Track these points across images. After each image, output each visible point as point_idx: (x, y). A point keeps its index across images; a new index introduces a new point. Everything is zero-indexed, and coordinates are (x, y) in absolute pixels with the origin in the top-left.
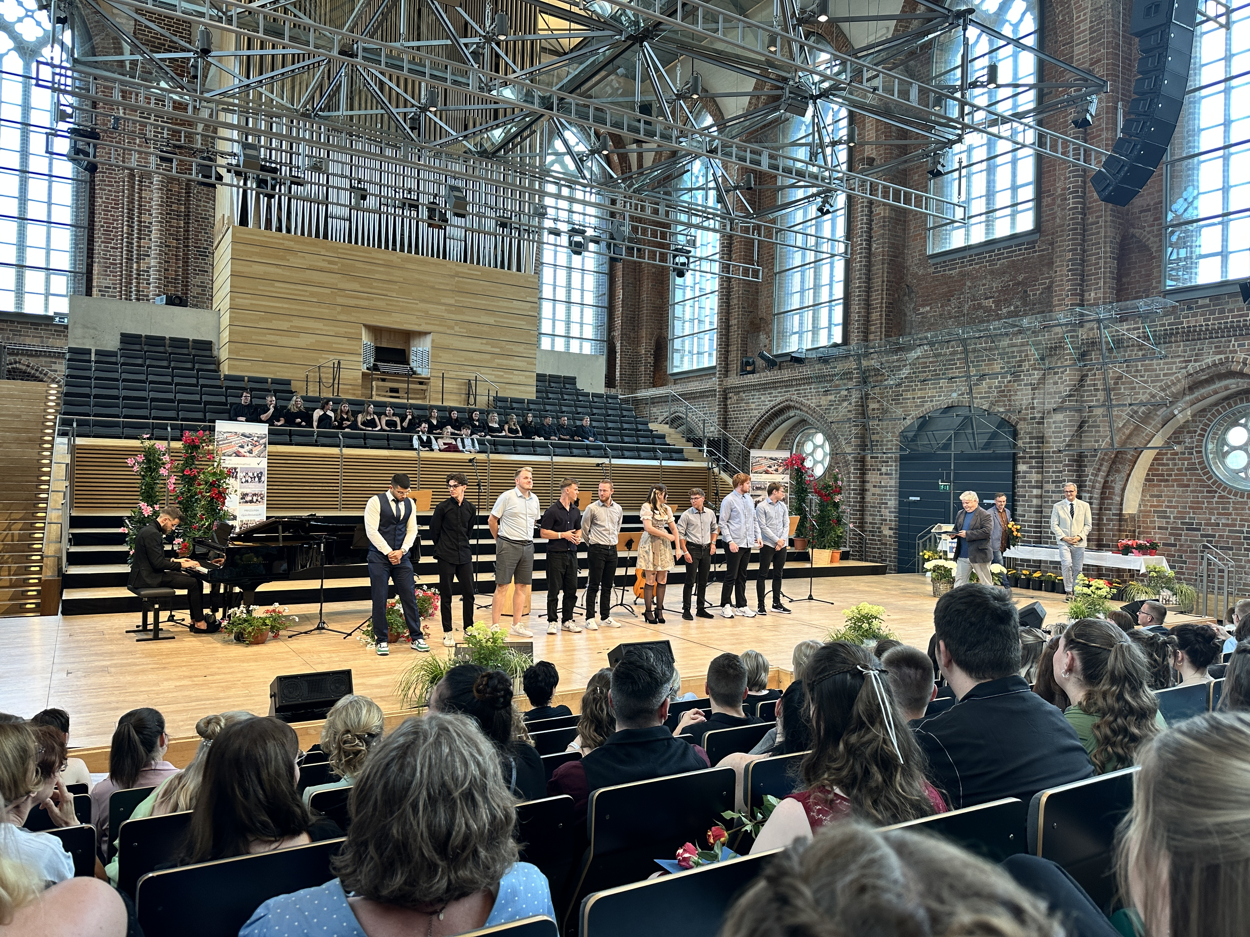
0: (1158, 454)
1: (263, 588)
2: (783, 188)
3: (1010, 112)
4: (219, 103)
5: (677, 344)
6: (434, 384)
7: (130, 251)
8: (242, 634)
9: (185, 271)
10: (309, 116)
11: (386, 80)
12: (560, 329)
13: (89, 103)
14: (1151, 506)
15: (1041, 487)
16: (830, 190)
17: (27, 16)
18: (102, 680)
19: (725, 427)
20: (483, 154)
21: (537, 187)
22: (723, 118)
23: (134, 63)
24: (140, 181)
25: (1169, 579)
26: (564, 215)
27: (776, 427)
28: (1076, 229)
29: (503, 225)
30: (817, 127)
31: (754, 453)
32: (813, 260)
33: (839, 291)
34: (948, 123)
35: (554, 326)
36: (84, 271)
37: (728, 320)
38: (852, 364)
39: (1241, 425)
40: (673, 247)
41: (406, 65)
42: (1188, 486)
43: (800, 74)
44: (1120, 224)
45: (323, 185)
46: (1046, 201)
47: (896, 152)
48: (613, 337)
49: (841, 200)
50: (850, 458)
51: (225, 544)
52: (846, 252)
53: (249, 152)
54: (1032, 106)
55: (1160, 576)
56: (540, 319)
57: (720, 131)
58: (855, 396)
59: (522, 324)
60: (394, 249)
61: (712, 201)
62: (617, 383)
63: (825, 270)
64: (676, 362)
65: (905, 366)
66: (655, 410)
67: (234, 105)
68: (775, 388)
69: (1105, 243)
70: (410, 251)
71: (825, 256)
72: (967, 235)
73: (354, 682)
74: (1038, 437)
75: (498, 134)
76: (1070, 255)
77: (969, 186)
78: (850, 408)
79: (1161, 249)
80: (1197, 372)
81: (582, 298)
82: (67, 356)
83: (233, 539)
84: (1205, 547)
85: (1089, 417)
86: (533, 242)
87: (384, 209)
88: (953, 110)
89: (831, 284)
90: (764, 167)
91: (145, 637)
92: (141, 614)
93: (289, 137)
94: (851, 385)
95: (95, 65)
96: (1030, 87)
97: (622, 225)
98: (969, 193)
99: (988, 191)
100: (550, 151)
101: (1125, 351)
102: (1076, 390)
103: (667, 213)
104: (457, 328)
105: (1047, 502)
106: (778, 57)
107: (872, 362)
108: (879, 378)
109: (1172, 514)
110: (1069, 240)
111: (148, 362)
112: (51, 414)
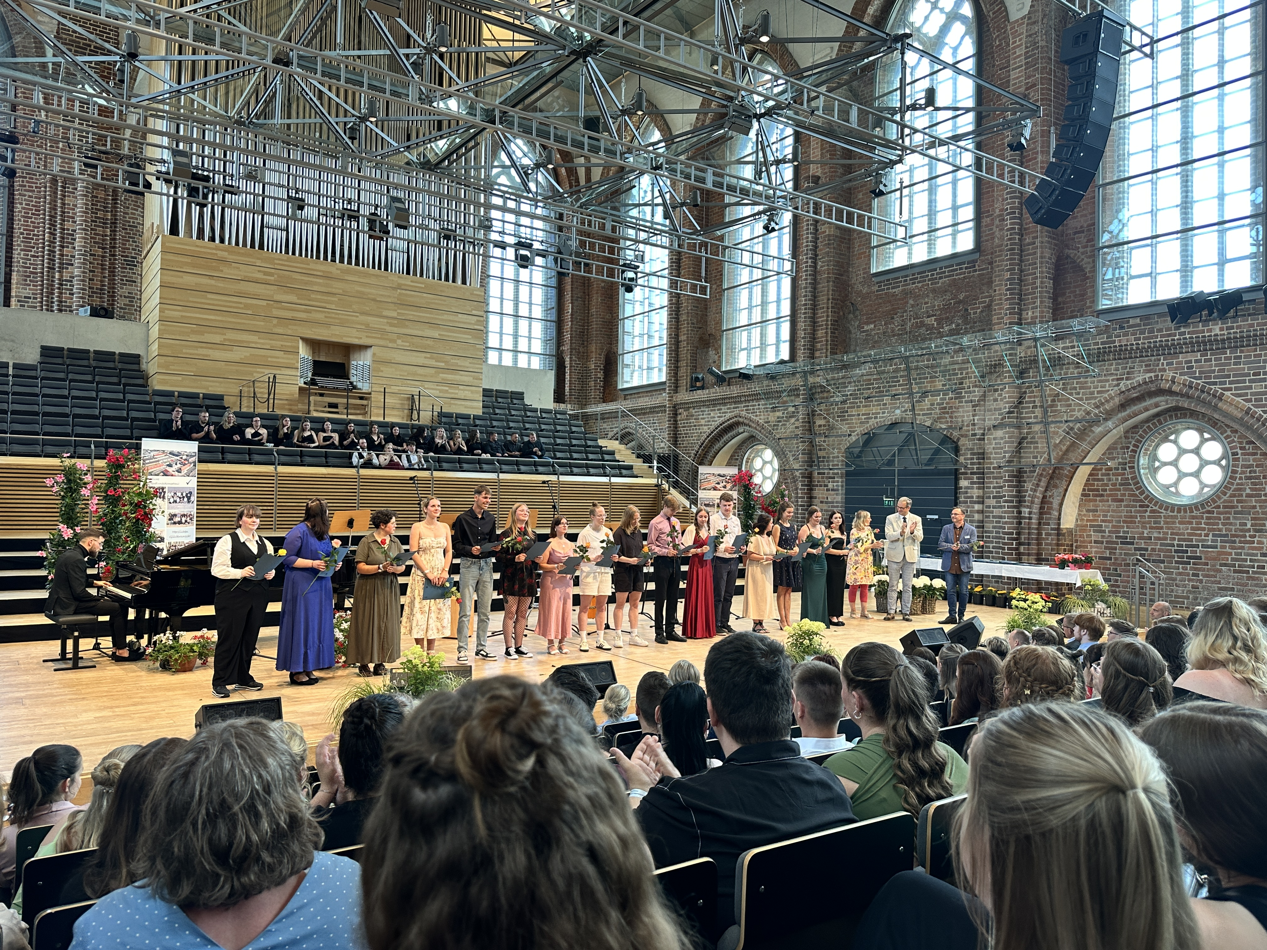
0: (1093, 469)
1: (190, 613)
2: (729, 205)
3: (950, 134)
4: (146, 109)
5: (627, 359)
6: (377, 398)
7: (52, 260)
8: (168, 661)
9: (112, 281)
10: (243, 124)
11: (325, 90)
12: (508, 343)
13: (8, 105)
14: (1087, 521)
15: (983, 503)
16: (775, 209)
18: (16, 712)
19: (675, 443)
20: (427, 166)
21: (482, 200)
22: (671, 133)
23: (57, 65)
24: (63, 187)
25: (1104, 592)
26: (510, 228)
27: (726, 443)
28: (1013, 249)
29: (447, 237)
30: (762, 146)
31: (702, 470)
32: (760, 277)
33: (786, 309)
34: (888, 144)
35: (501, 340)
36: (2, 280)
37: (677, 335)
38: (798, 381)
39: (1171, 441)
40: (621, 263)
41: (344, 75)
42: (1122, 501)
43: (743, 93)
44: (1056, 245)
45: (258, 195)
46: (985, 221)
47: (840, 171)
48: (562, 352)
49: (787, 218)
50: (797, 474)
51: (150, 567)
52: (791, 270)
53: (180, 159)
54: (970, 128)
55: (1095, 589)
56: (487, 332)
57: (667, 147)
58: (802, 413)
59: (467, 337)
60: (333, 260)
61: (659, 217)
62: (567, 398)
63: (772, 287)
64: (627, 377)
65: (850, 383)
66: (605, 426)
67: (163, 111)
68: (725, 404)
69: (1041, 263)
70: (350, 263)
71: (771, 273)
72: (910, 253)
73: (284, 710)
74: (979, 454)
75: (442, 145)
76: (1008, 275)
77: (911, 205)
78: (798, 424)
79: (1094, 270)
80: (1129, 390)
81: (530, 312)
83: (159, 562)
84: (1138, 560)
85: (1028, 433)
86: (479, 255)
87: (323, 219)
88: (892, 132)
89: (778, 301)
90: (709, 185)
91: (64, 666)
92: (59, 642)
93: (222, 146)
94: (798, 401)
95: (15, 67)
96: (968, 110)
97: (569, 239)
98: (911, 212)
99: (930, 210)
100: (496, 164)
101: (1061, 369)
102: (1016, 407)
103: (614, 229)
104: (399, 342)
105: (988, 517)
106: (720, 76)
107: (819, 379)
108: (825, 395)
109: (1107, 528)
110: (1008, 260)
111: (71, 376)
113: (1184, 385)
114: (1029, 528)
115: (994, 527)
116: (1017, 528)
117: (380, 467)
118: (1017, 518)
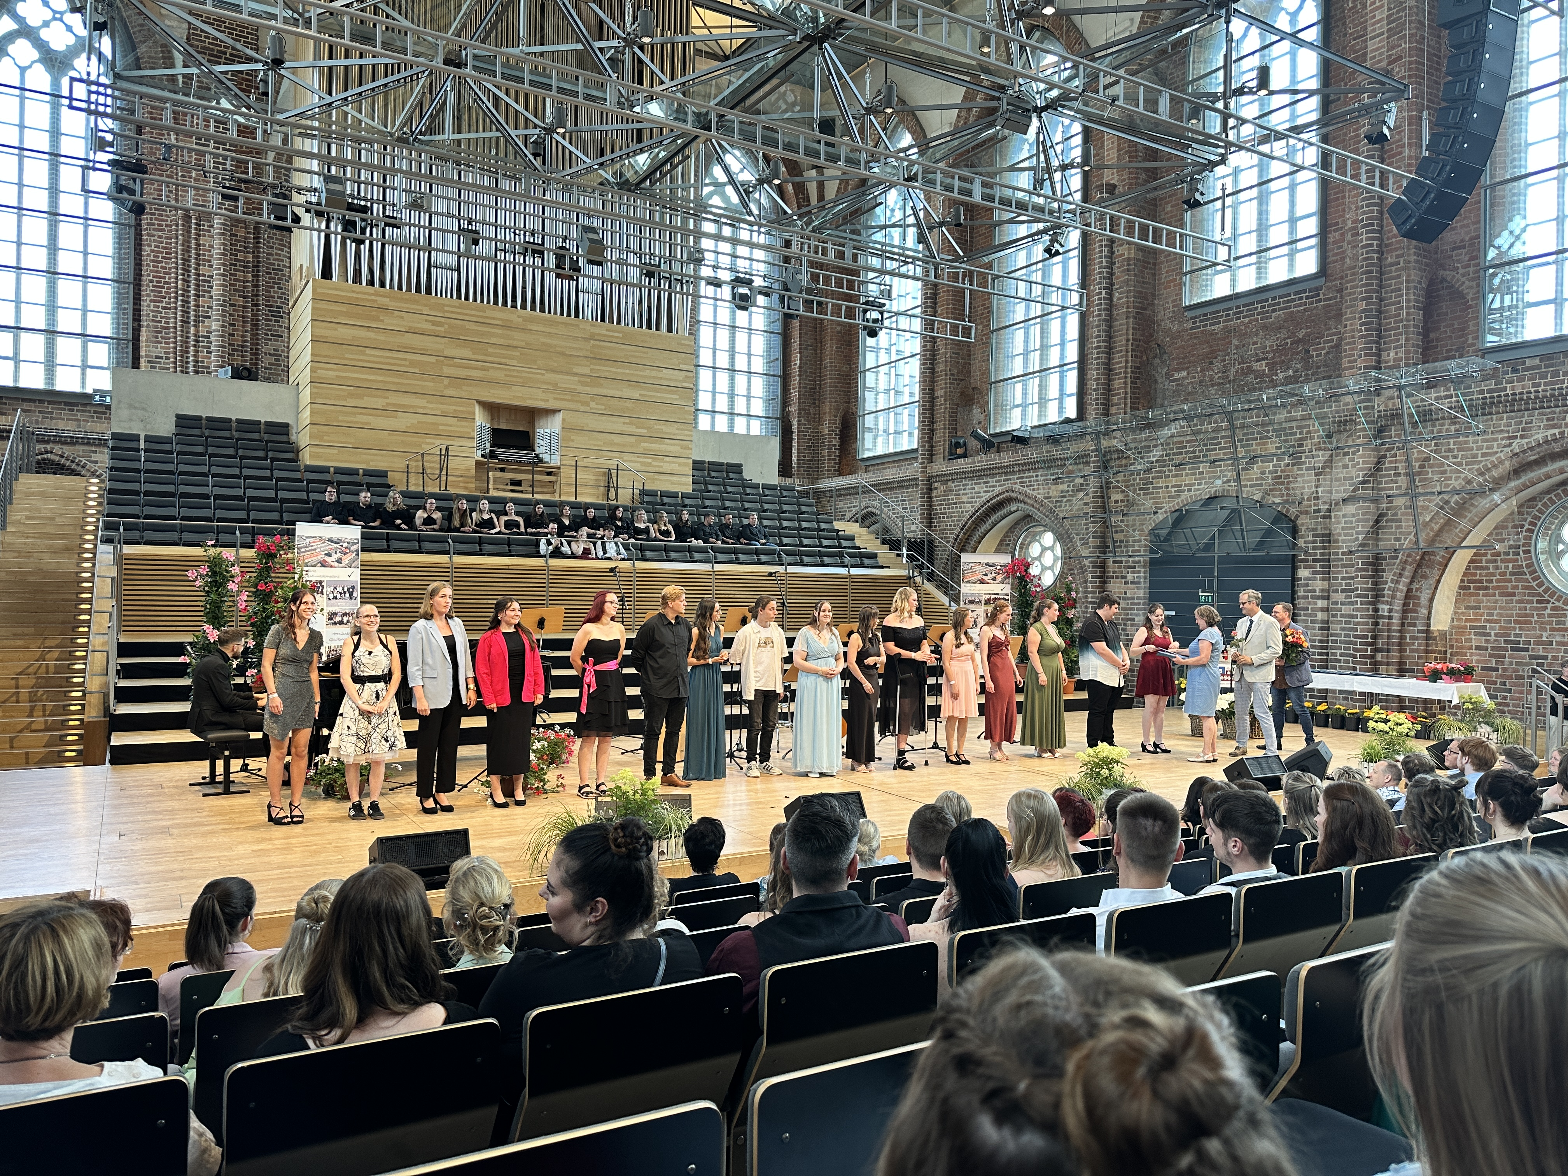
0: (1475, 555)
2: (1000, 223)
3: (1288, 125)
4: (294, 126)
5: (869, 421)
6: (567, 475)
7: (186, 312)
8: (333, 786)
9: (255, 336)
10: (406, 141)
11: (501, 95)
12: (722, 404)
13: (133, 127)
14: (1467, 620)
15: (1328, 598)
16: (1059, 226)
17: (54, 19)
18: (163, 844)
19: (930, 525)
20: (626, 186)
21: (692, 227)
22: (925, 136)
23: (188, 77)
24: (198, 224)
25: (1488, 713)
26: (725, 261)
27: (994, 525)
28: (1371, 272)
29: (650, 275)
30: (1043, 147)
31: (966, 558)
32: (1039, 313)
33: (1072, 353)
34: (1207, 140)
35: (714, 400)
36: (130, 337)
37: (932, 390)
38: (1089, 445)
40: (862, 300)
41: (527, 77)
42: (1513, 594)
43: (1021, 81)
44: (1427, 265)
45: (425, 227)
46: (1333, 237)
47: (1143, 176)
48: (789, 413)
49: (1073, 238)
50: (1087, 562)
52: (1080, 304)
53: (332, 186)
54: (1314, 116)
55: (1477, 708)
56: (697, 391)
57: (921, 153)
58: (1093, 484)
59: (673, 398)
60: (514, 306)
61: (911, 241)
62: (794, 471)
63: (1055, 326)
64: (868, 444)
65: (1156, 446)
66: (841, 504)
67: (314, 128)
68: (993, 475)
69: (1408, 289)
70: (533, 309)
71: (1054, 308)
72: (1234, 280)
73: (472, 844)
74: (1323, 535)
75: (642, 160)
76: (1363, 305)
77: (1235, 219)
78: (1087, 500)
79: (1479, 296)
80: (1524, 452)
81: (749, 364)
82: (111, 443)
84: (1534, 671)
85: (1388, 509)
86: (688, 295)
87: (500, 255)
88: (1214, 124)
89: (1062, 344)
90: (977, 198)
91: (213, 791)
92: (207, 763)
93: (382, 168)
94: (1088, 470)
95: (140, 81)
96: (1311, 93)
97: (799, 272)
98: (1235, 227)
99: (1260, 224)
100: (707, 181)
101: (1434, 426)
102: (1371, 475)
103: (855, 256)
104: (593, 404)
105: (1335, 616)
106: (992, 60)
107: (1115, 442)
108: (1124, 462)
109: (1493, 630)
110: (1363, 286)
111: (210, 450)
112: (91, 516)
114: (1389, 631)
115: (1342, 629)
116: (1373, 631)
117: (573, 556)
118: (1373, 617)
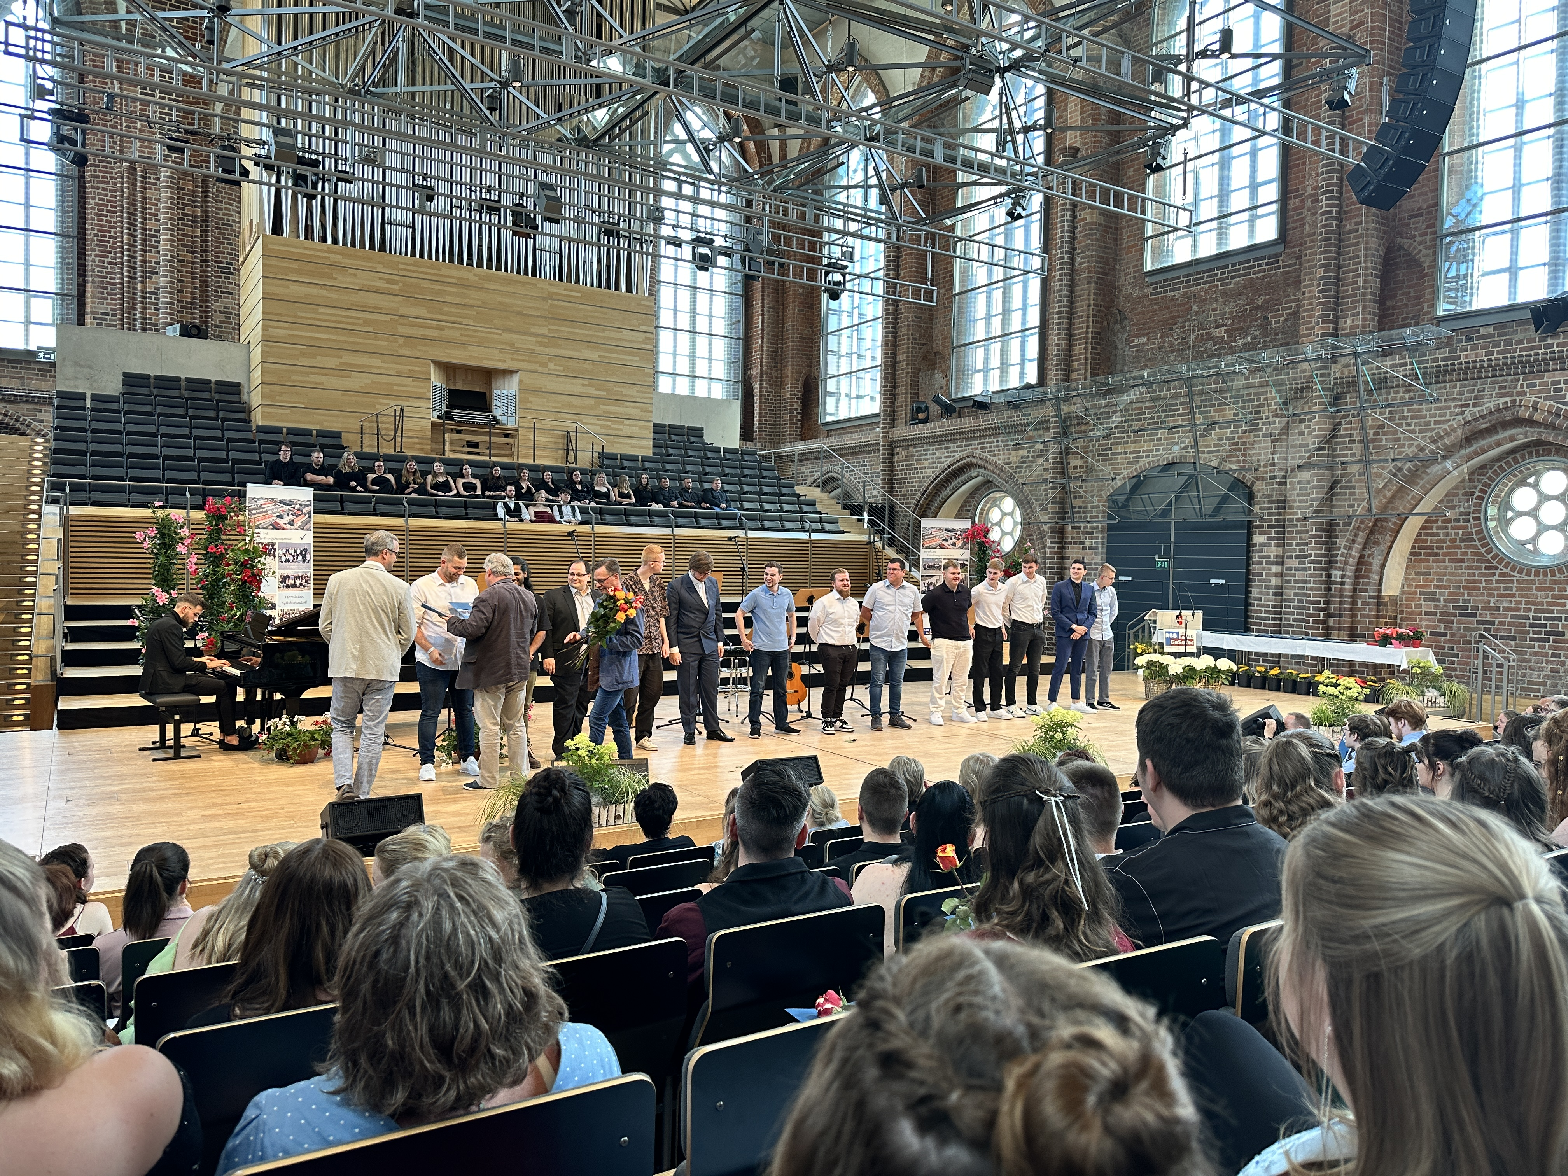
0: (1426, 521)
1: (309, 694)
2: (963, 186)
3: (1251, 90)
4: (242, 76)
5: (831, 385)
6: (525, 436)
7: (132, 268)
8: (285, 751)
9: (204, 292)
10: (358, 93)
11: (456, 47)
12: (683, 367)
13: (75, 75)
14: (1417, 586)
15: (1282, 564)
16: (1022, 190)
18: (111, 809)
19: (891, 491)
20: (584, 142)
21: (651, 185)
22: (888, 96)
23: (131, 24)
24: (144, 177)
25: (1437, 677)
26: (685, 220)
27: (955, 490)
28: (1330, 239)
29: (609, 233)
30: (1005, 108)
31: (925, 523)
32: (1001, 277)
33: (1034, 318)
34: (1169, 103)
35: (675, 362)
36: (75, 292)
37: (894, 354)
38: (1049, 411)
39: (1529, 485)
40: (824, 262)
41: (481, 28)
42: (1463, 561)
43: (984, 40)
44: (1385, 232)
45: (378, 183)
46: (1293, 203)
47: (1106, 139)
48: (750, 376)
49: (1036, 201)
50: (1045, 528)
51: (262, 639)
52: (1042, 268)
53: (283, 139)
54: (1276, 81)
55: (1425, 672)
56: (657, 353)
57: (884, 112)
58: (1053, 451)
59: (633, 359)
60: (470, 264)
61: (874, 201)
62: (756, 435)
63: (1017, 290)
64: (830, 408)
65: (1115, 412)
66: (803, 469)
67: (262, 79)
68: (954, 441)
69: (1366, 256)
70: (490, 267)
71: (1016, 272)
72: (1195, 246)
73: (426, 808)
74: (1279, 501)
75: (601, 117)
76: (1321, 272)
77: (1197, 183)
78: (1047, 465)
79: (1436, 264)
80: (1476, 420)
81: (711, 327)
82: (56, 402)
83: (272, 633)
84: (1482, 636)
85: (1342, 476)
86: (648, 254)
87: (456, 212)
88: (1176, 87)
89: (1024, 309)
90: (939, 159)
91: (164, 756)
92: (157, 728)
93: (333, 121)
94: (1048, 436)
95: (81, 26)
96: (1274, 57)
97: (760, 232)
98: (1196, 193)
99: (1221, 190)
100: (667, 138)
101: (1388, 393)
102: (1327, 442)
103: (817, 217)
104: (551, 366)
105: (1289, 582)
106: (954, 18)
107: (1074, 408)
108: (1083, 428)
109: (1443, 596)
110: (1321, 253)
111: (159, 409)
112: (37, 476)
113: (1550, 412)
114: (1341, 596)
115: (1296, 595)
116: (1325, 596)
118: (1325, 582)
